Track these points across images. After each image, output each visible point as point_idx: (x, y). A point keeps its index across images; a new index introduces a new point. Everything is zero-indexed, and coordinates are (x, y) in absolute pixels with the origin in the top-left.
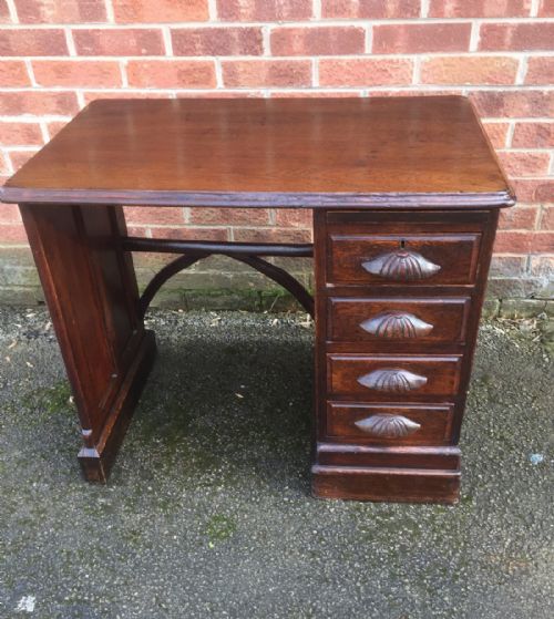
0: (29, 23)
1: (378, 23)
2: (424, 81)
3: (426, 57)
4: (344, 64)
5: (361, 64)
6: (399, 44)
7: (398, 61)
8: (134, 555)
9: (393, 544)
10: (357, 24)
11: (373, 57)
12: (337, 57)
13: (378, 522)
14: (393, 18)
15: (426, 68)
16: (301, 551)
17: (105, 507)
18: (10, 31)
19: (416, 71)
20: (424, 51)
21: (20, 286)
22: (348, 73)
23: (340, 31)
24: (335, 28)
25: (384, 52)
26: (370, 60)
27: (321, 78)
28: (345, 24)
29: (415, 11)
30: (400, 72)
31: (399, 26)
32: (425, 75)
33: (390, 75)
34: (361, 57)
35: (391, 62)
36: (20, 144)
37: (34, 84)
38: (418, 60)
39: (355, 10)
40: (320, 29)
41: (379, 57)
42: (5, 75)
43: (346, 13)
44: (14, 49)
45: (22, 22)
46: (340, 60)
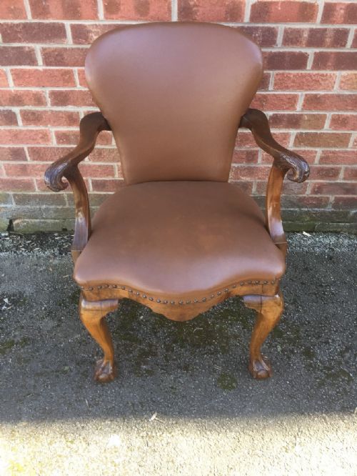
0: (80, 44)
1: (318, 50)
2: (341, 88)
3: (344, 73)
4: (292, 76)
5: (303, 76)
6: (330, 64)
7: (327, 75)
8: (177, 403)
9: (338, 388)
10: (303, 50)
11: (311, 72)
12: (287, 72)
13: (325, 373)
14: (328, 47)
15: (344, 80)
16: (282, 395)
17: (147, 371)
18: (65, 50)
19: (338, 81)
20: (343, 69)
21: (51, 219)
22: (293, 82)
23: (293, 54)
24: (290, 53)
25: (319, 69)
26: (309, 74)
27: (275, 84)
28: (296, 50)
29: (343, 44)
30: (327, 82)
31: (331, 53)
32: (343, 84)
33: (320, 84)
34: (303, 72)
35: (323, 75)
36: (64, 125)
37: (78, 86)
38: (339, 75)
39: (304, 42)
40: (280, 53)
41: (315, 72)
42: (58, 79)
43: (298, 44)
44: (66, 62)
45: (75, 43)
46: (290, 74)
